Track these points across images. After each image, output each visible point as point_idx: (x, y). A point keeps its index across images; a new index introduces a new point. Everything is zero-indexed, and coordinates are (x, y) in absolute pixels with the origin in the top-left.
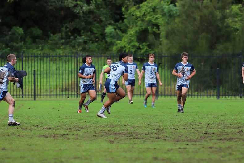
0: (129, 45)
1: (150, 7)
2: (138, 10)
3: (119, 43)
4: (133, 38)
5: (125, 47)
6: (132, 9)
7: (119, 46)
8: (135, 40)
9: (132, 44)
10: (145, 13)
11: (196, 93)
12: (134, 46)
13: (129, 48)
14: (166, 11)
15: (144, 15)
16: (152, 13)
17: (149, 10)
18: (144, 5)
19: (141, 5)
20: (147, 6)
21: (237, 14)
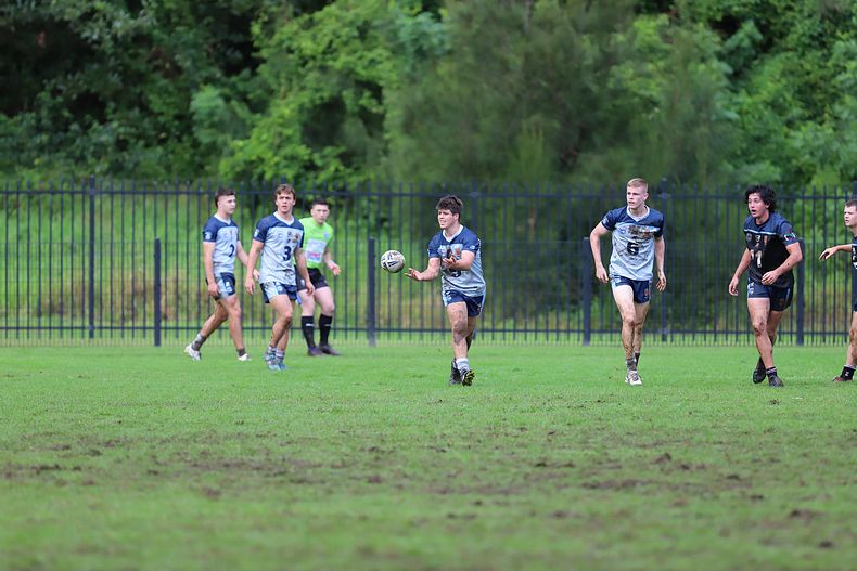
0: (275, 154)
1: (352, 23)
2: (308, 34)
3: (241, 149)
4: (288, 132)
5: (261, 160)
6: (288, 29)
7: (240, 156)
8: (298, 136)
9: (287, 150)
10: (331, 42)
11: (510, 324)
12: (292, 158)
13: (277, 164)
14: (404, 36)
15: (330, 50)
16: (357, 43)
17: (345, 32)
18: (330, 15)
19: (318, 15)
20: (338, 18)
21: (652, 49)
